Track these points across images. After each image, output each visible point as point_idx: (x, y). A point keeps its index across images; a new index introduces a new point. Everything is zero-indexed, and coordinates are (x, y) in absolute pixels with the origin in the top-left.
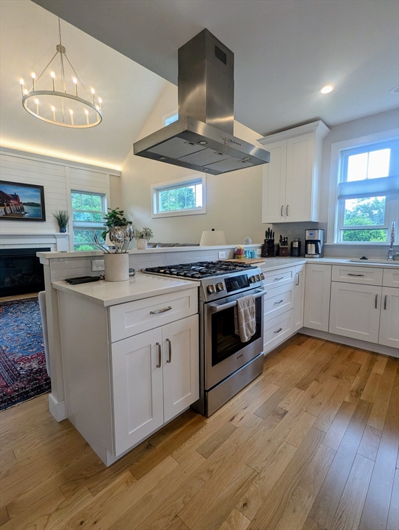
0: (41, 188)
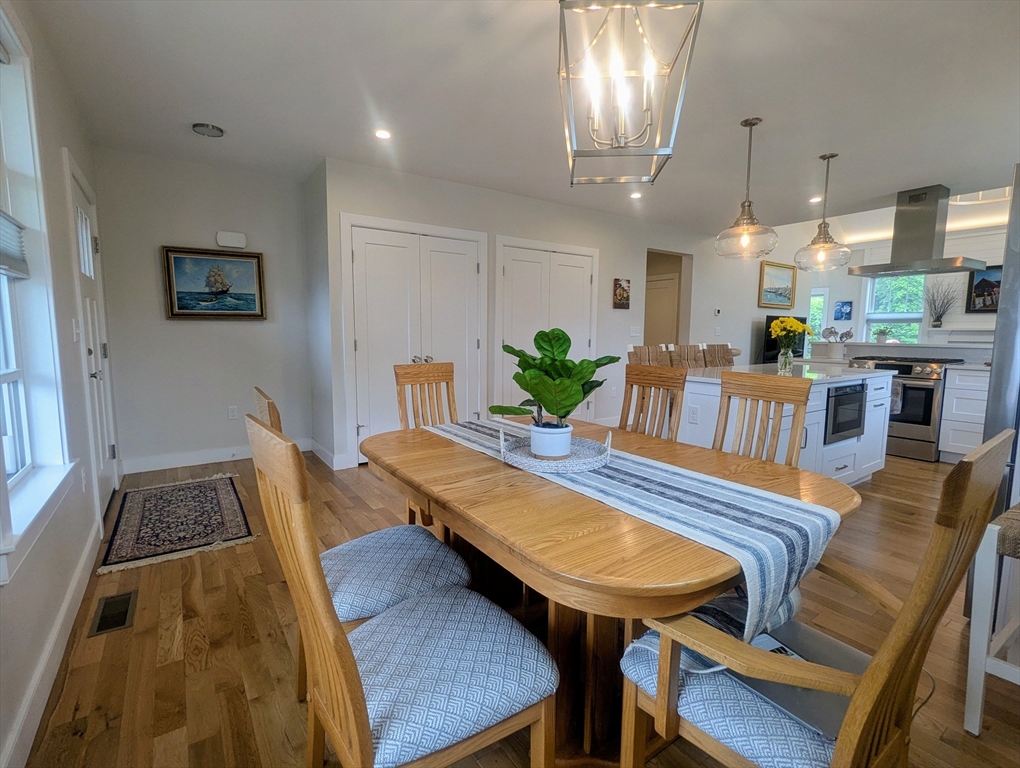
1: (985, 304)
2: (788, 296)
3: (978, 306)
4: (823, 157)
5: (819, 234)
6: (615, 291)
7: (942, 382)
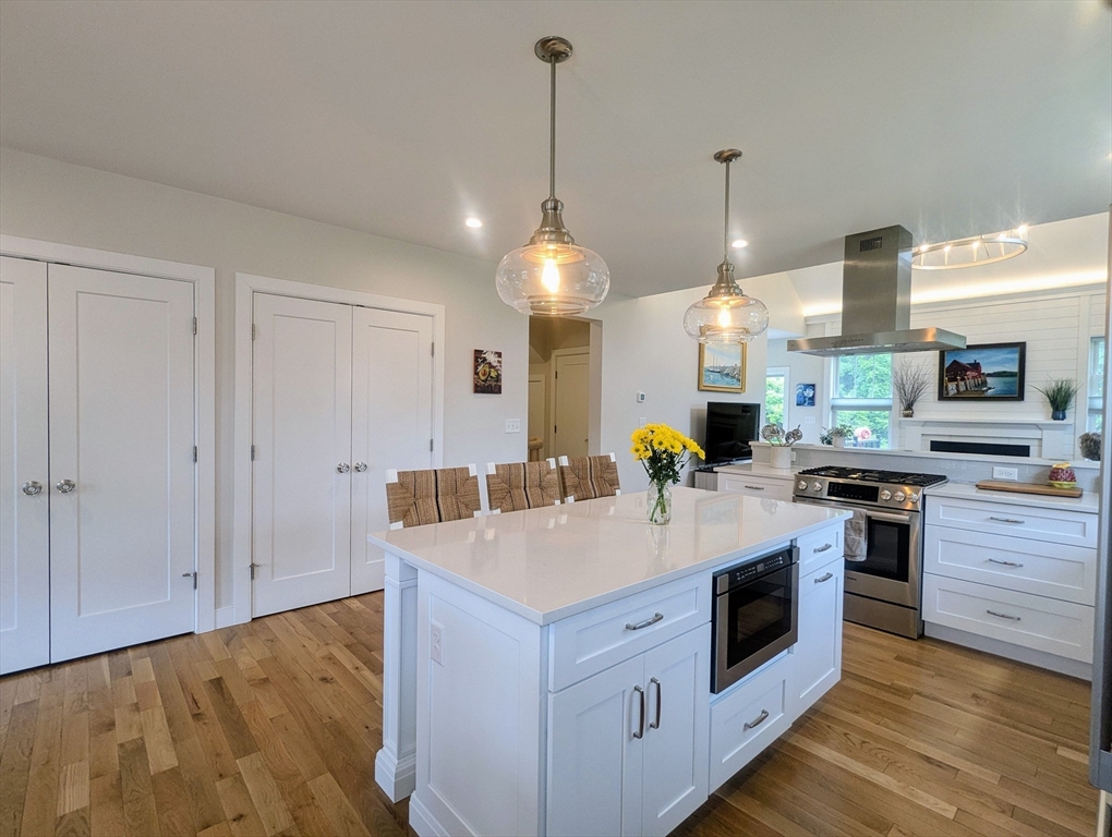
0: (1021, 347)
1: (958, 390)
2: (737, 376)
3: (951, 393)
4: (719, 157)
5: (720, 281)
6: (476, 368)
7: (920, 515)
